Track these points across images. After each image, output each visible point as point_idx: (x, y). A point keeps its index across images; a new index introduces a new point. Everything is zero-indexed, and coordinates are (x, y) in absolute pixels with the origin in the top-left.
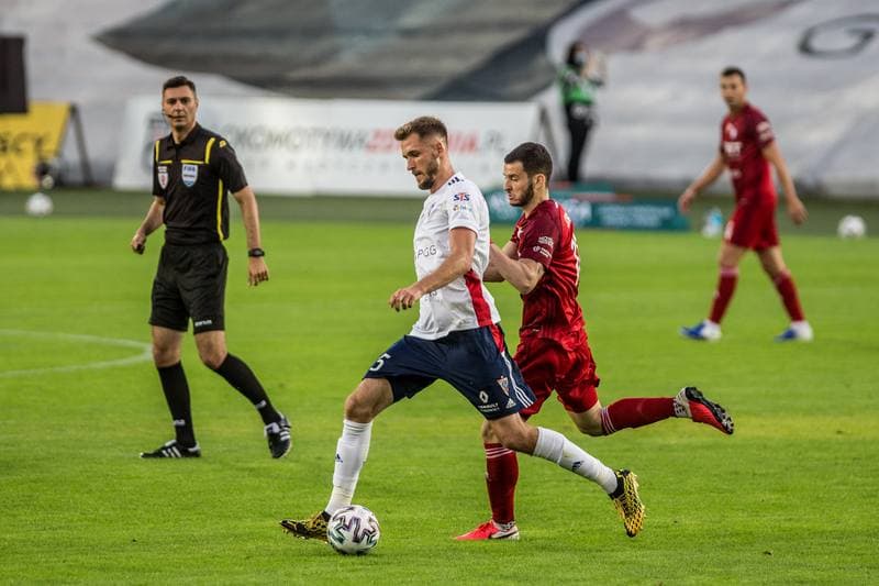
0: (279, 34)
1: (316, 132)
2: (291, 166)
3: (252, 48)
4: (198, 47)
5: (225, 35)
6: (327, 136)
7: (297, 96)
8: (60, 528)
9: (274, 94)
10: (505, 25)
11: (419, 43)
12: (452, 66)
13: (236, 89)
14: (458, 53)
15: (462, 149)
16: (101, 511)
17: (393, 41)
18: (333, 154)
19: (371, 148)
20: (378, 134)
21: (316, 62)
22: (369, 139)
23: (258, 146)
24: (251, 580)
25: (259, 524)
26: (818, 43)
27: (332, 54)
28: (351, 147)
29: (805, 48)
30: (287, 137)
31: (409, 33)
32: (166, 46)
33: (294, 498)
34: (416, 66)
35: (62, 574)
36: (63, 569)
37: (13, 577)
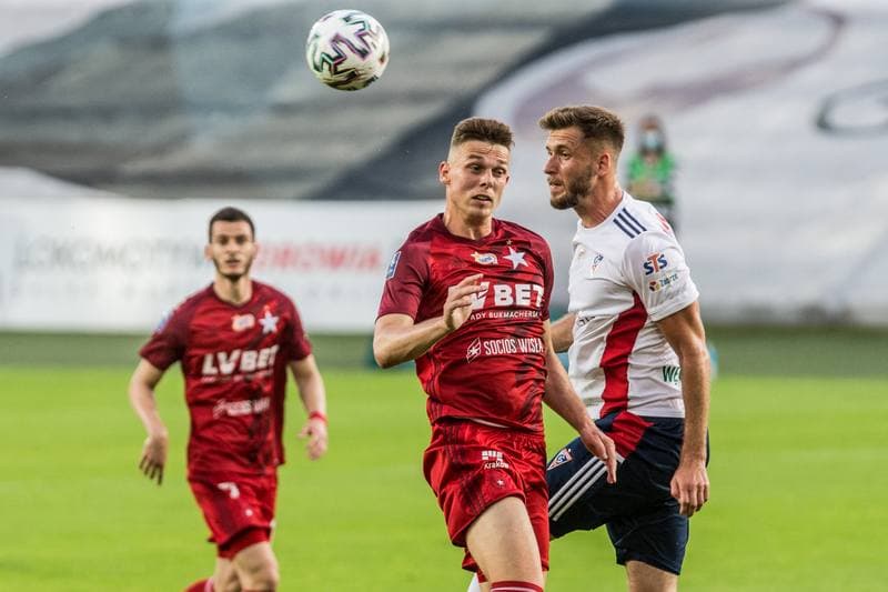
0: (107, 114)
2: (129, 292)
3: (72, 133)
5: (35, 115)
7: (134, 196)
9: (101, 193)
10: (416, 97)
11: (301, 123)
12: (346, 154)
13: (50, 187)
14: (353, 136)
15: (361, 265)
17: (261, 121)
21: (159, 150)
23: (82, 264)
26: (839, 117)
27: (180, 140)
29: (823, 124)
30: (123, 252)
31: (285, 109)
34: (295, 153)
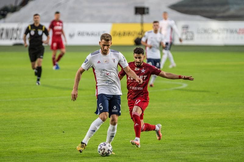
1: (224, 29)
2: (218, 38)
4: (194, 9)
6: (227, 30)
8: (163, 130)
16: (173, 126)
18: (229, 35)
19: (239, 33)
20: (240, 30)
22: (238, 31)
23: (210, 33)
24: (211, 142)
25: (213, 128)
28: (233, 33)
30: (217, 31)
32: (186, 9)
33: (222, 122)
35: (164, 141)
36: (164, 140)
37: (151, 142)
